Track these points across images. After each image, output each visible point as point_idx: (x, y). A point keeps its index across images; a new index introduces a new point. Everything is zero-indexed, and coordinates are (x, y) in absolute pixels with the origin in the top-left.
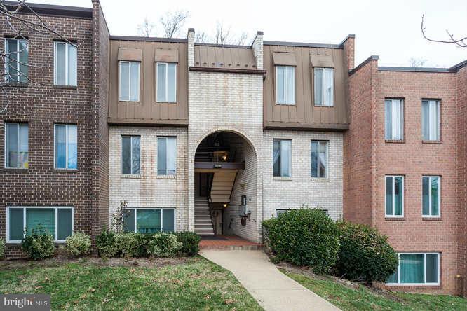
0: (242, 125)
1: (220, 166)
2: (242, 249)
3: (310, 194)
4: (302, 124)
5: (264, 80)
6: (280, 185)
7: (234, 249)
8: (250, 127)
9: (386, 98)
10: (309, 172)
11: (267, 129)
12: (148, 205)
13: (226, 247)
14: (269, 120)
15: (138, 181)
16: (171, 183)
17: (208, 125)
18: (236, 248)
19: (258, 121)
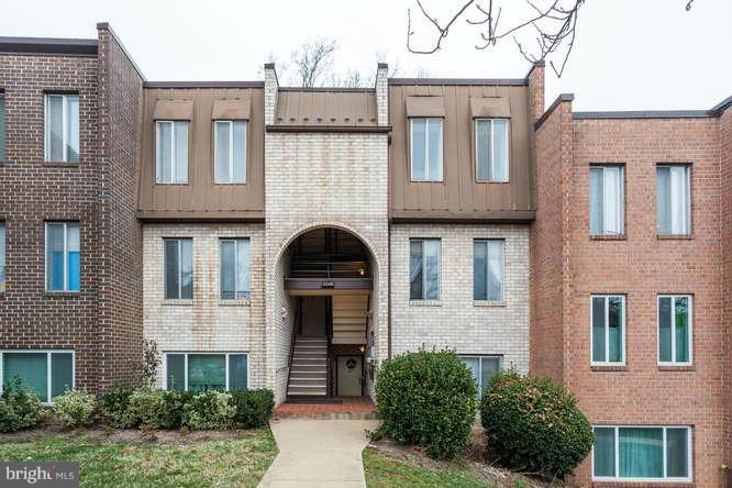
0: (353, 216)
1: (331, 284)
2: (351, 418)
3: (473, 328)
4: (456, 213)
5: (390, 142)
6: (422, 313)
7: (337, 418)
8: (366, 219)
9: (591, 164)
10: (470, 292)
11: (394, 222)
12: (205, 348)
13: (324, 415)
14: (399, 207)
15: (189, 310)
16: (243, 312)
17: (297, 218)
18: (341, 416)
19: (380, 209)
